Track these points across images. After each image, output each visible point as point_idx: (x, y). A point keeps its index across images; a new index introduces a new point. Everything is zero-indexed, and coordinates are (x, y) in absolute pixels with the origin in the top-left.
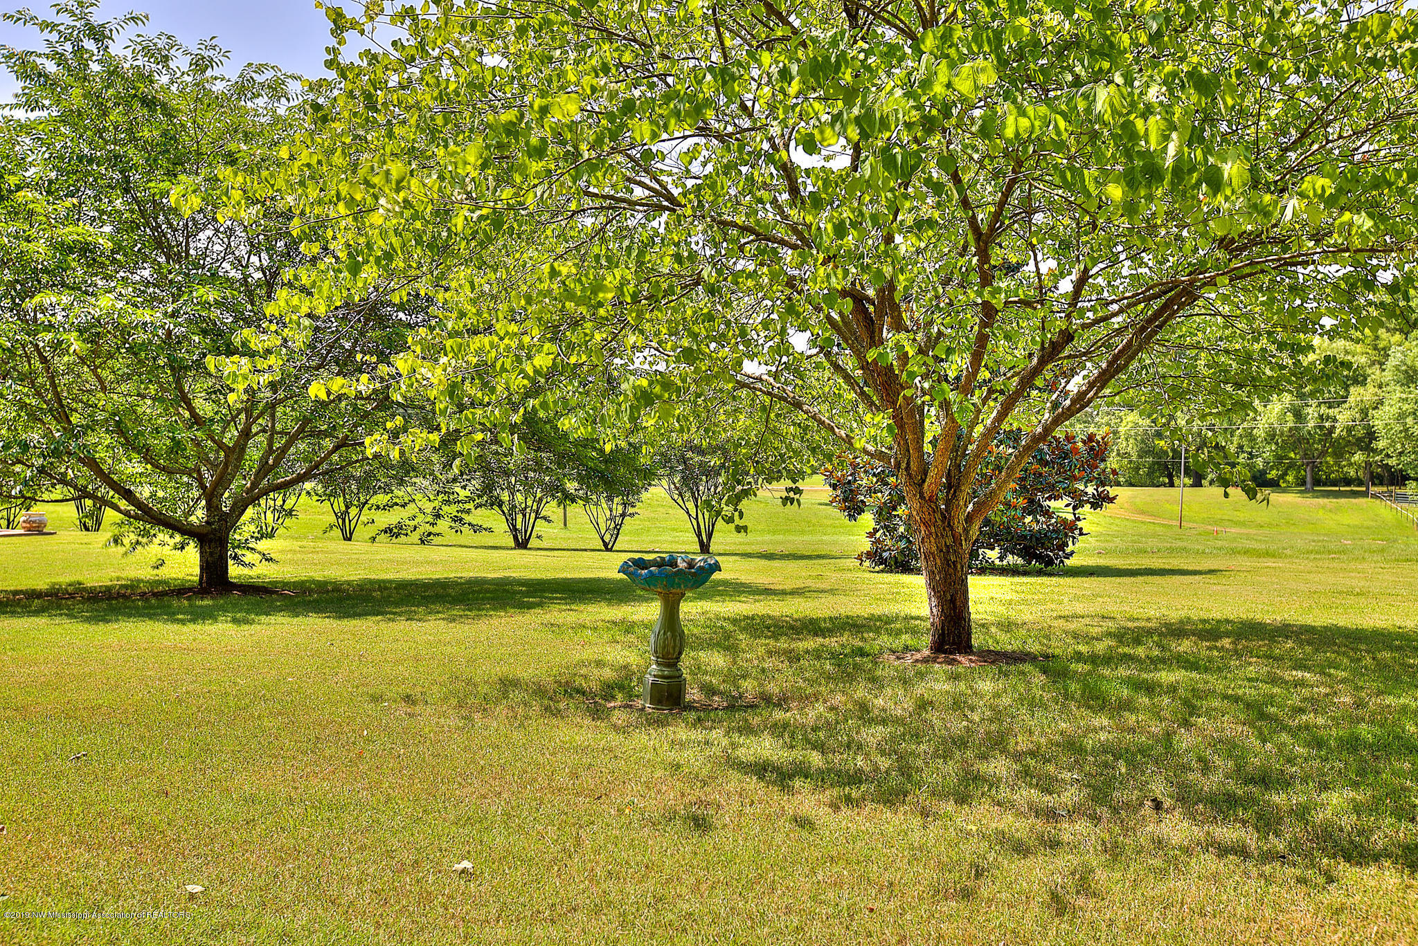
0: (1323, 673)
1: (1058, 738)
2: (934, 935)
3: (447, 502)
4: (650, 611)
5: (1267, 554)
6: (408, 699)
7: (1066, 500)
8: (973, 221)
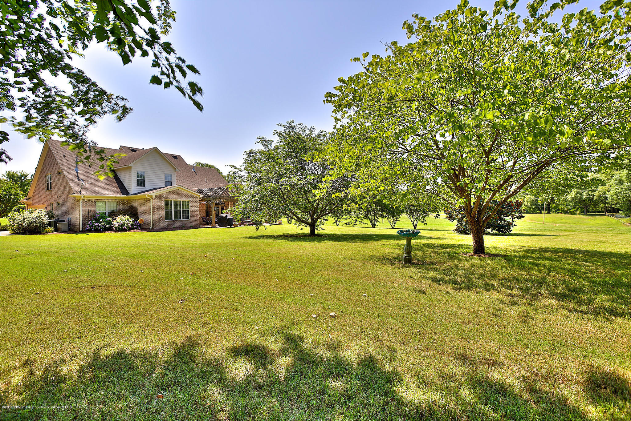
0: (592, 263)
1: (511, 276)
2: (478, 321)
3: (358, 218)
4: (404, 242)
5: (572, 231)
6: (352, 259)
7: (510, 217)
8: (484, 150)
